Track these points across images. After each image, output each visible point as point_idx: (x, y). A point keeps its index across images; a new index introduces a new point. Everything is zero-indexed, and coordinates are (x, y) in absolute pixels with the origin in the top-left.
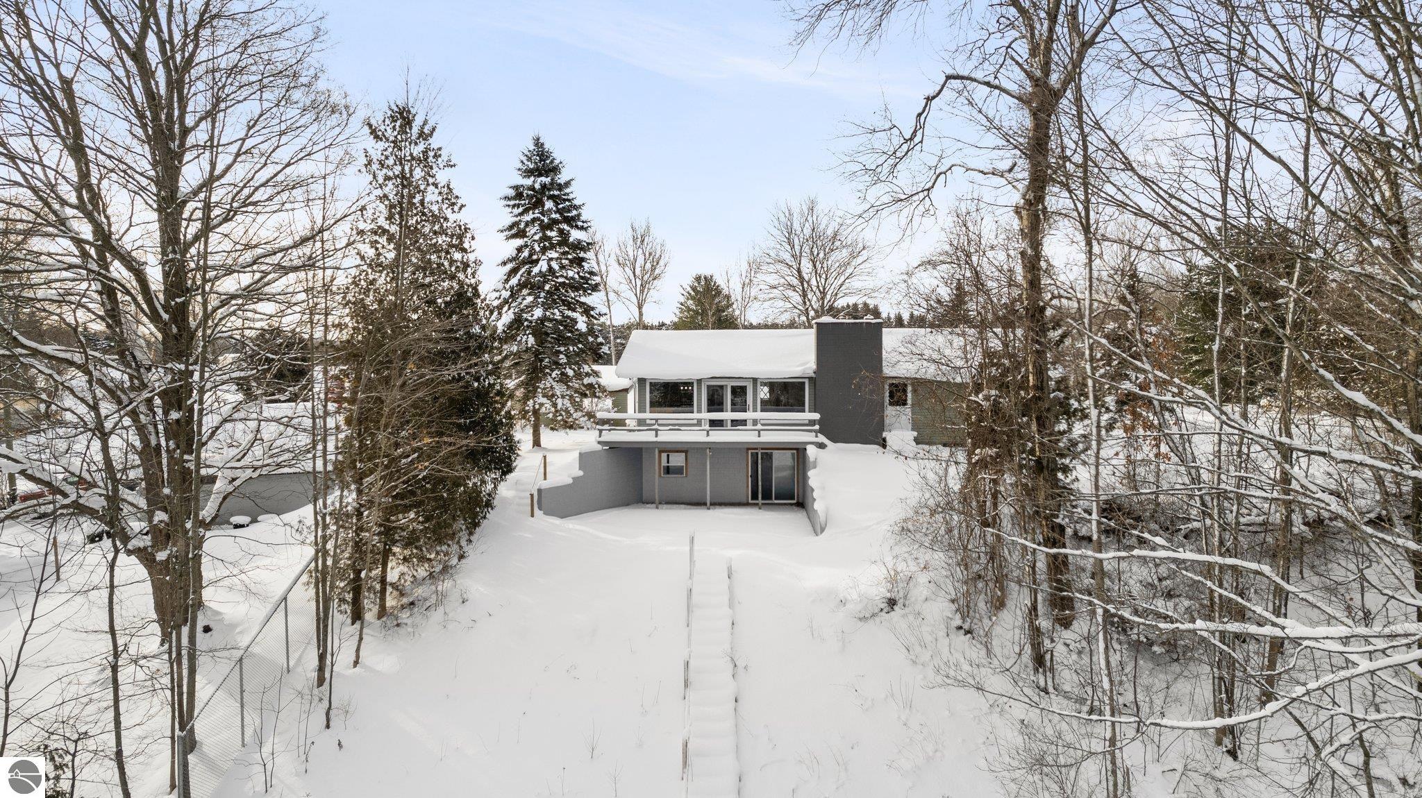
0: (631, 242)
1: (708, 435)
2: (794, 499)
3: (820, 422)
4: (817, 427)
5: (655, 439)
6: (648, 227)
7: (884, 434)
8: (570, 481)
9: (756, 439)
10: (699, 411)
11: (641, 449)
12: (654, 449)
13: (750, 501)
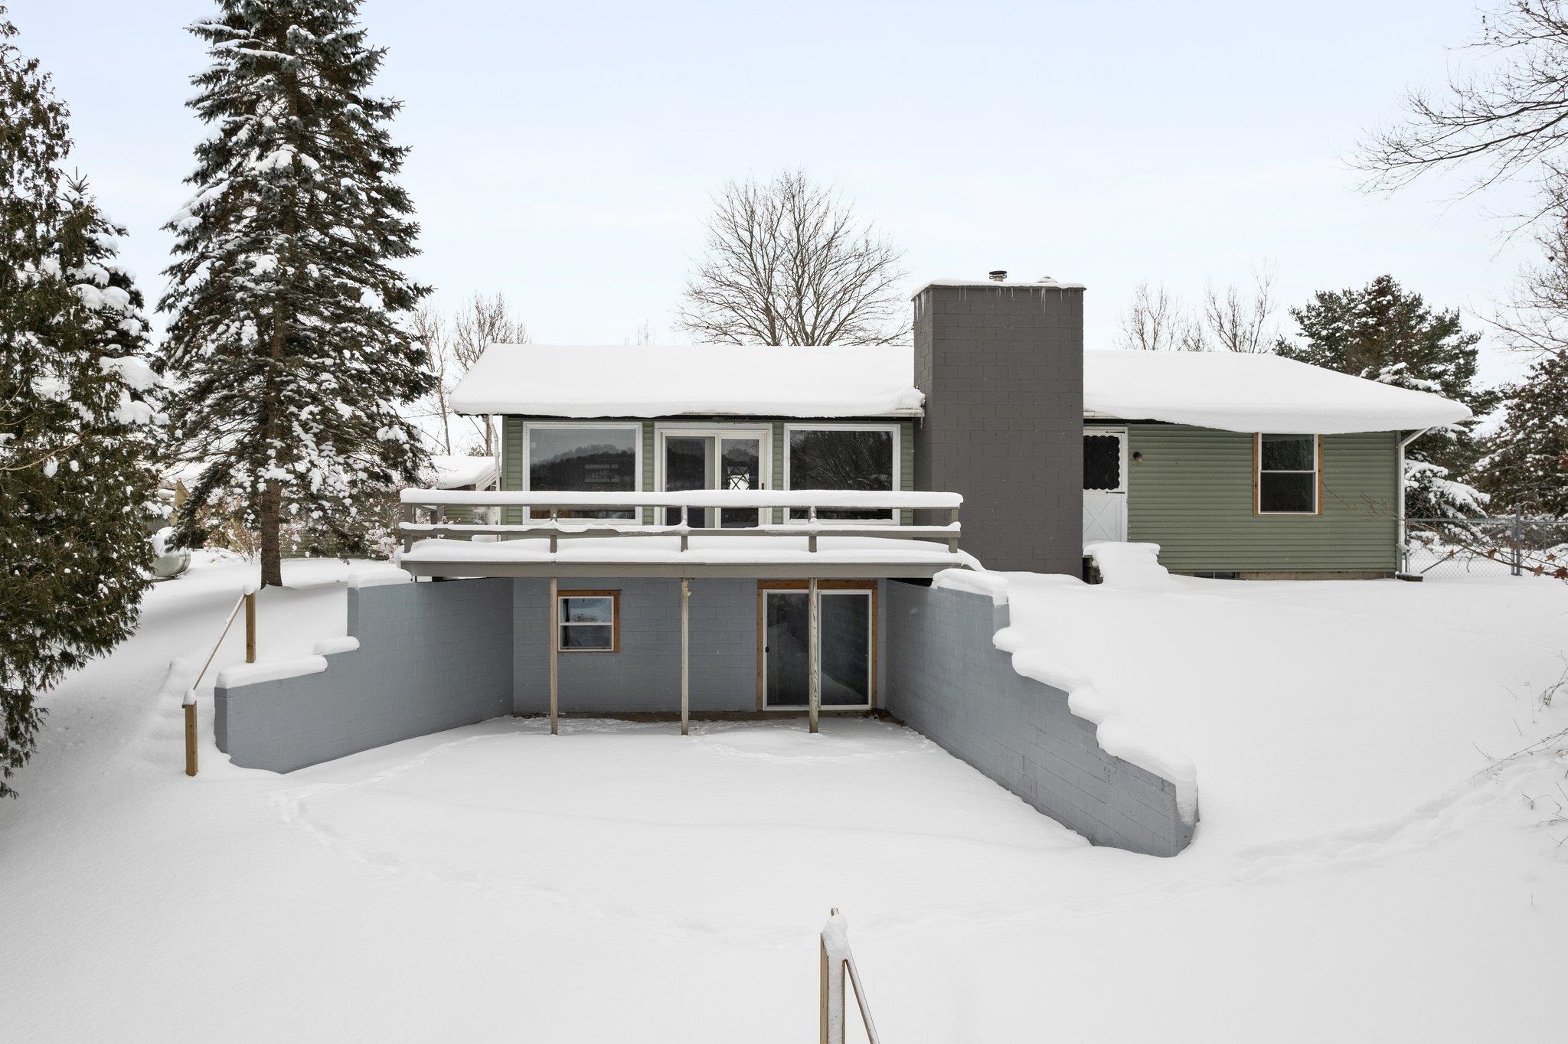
0: (475, 327)
1: (684, 546)
2: (865, 702)
3: (962, 513)
4: (955, 526)
5: (549, 557)
6: (500, 306)
7: (1087, 550)
8: (321, 664)
9: (806, 557)
10: (649, 486)
11: (510, 581)
12: (545, 583)
13: (765, 708)
